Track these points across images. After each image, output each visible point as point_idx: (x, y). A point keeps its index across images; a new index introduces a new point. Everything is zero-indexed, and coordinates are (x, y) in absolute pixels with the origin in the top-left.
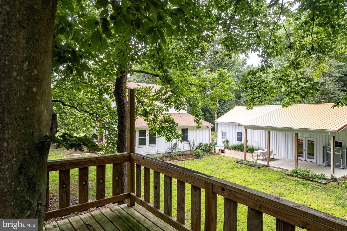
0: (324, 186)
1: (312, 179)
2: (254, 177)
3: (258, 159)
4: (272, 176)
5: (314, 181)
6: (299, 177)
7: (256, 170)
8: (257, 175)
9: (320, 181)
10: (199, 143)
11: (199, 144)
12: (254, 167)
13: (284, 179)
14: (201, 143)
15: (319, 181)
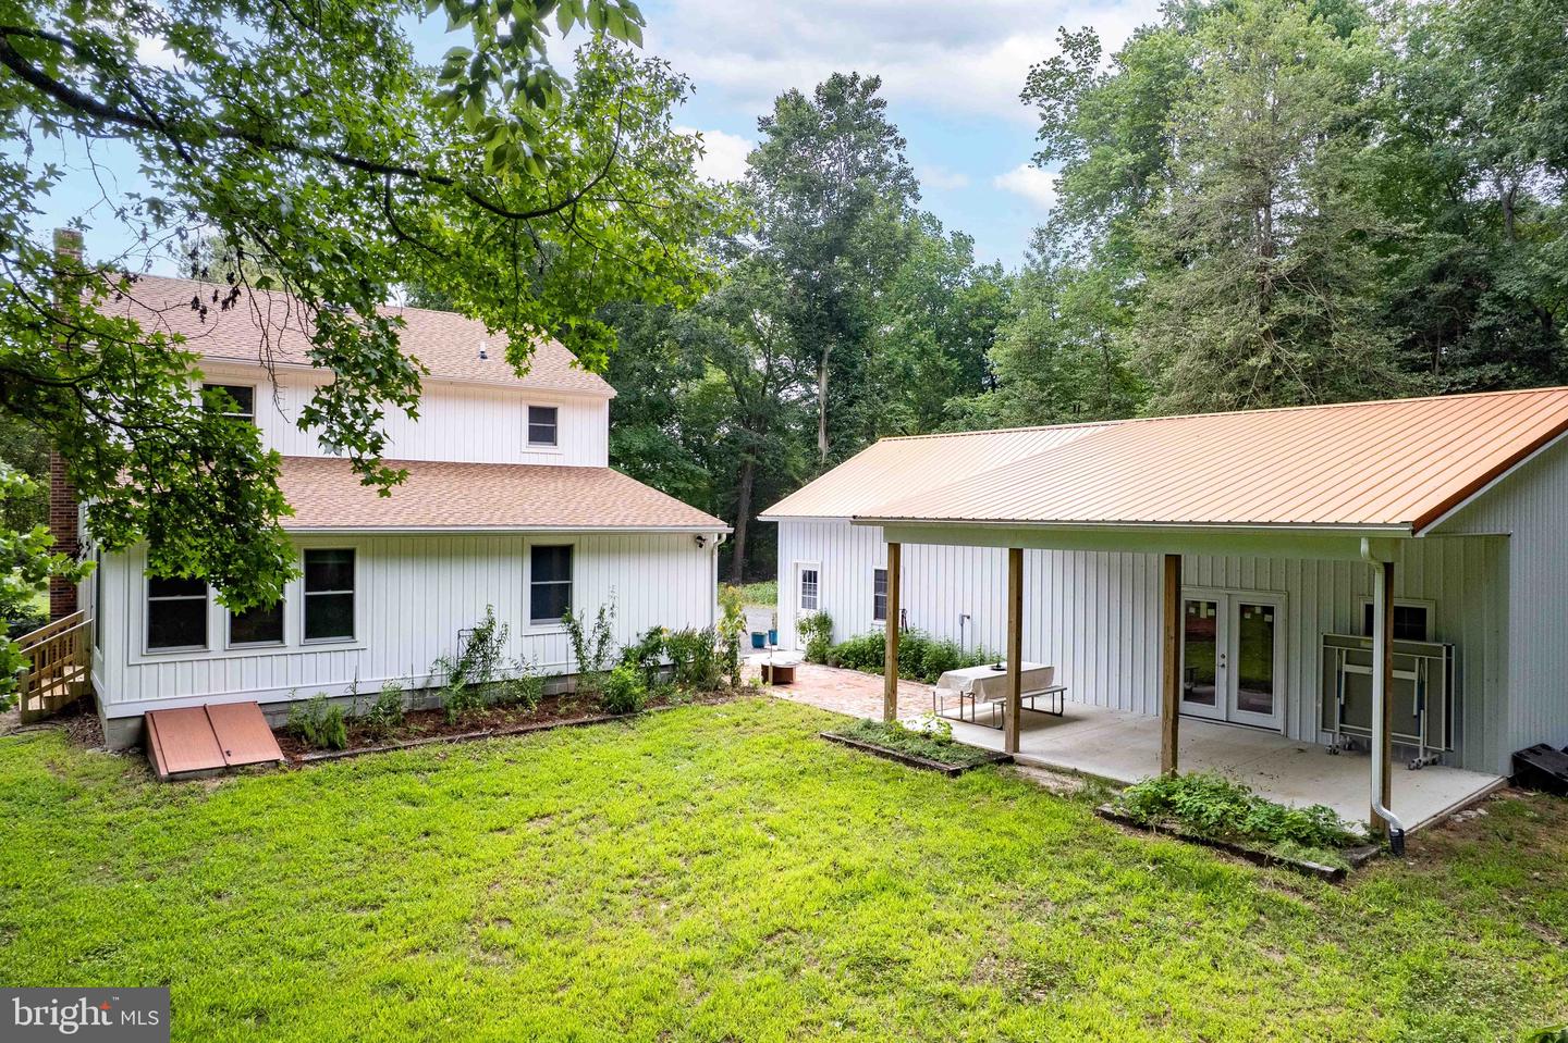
0: (1331, 891)
1: (1256, 846)
2: (908, 842)
3: (961, 720)
4: (1014, 827)
5: (1271, 862)
6: (1179, 829)
7: (932, 791)
8: (929, 823)
9: (1309, 858)
10: (645, 631)
11: (644, 637)
12: (922, 766)
13: (1088, 853)
14: (658, 631)
15: (1304, 856)
